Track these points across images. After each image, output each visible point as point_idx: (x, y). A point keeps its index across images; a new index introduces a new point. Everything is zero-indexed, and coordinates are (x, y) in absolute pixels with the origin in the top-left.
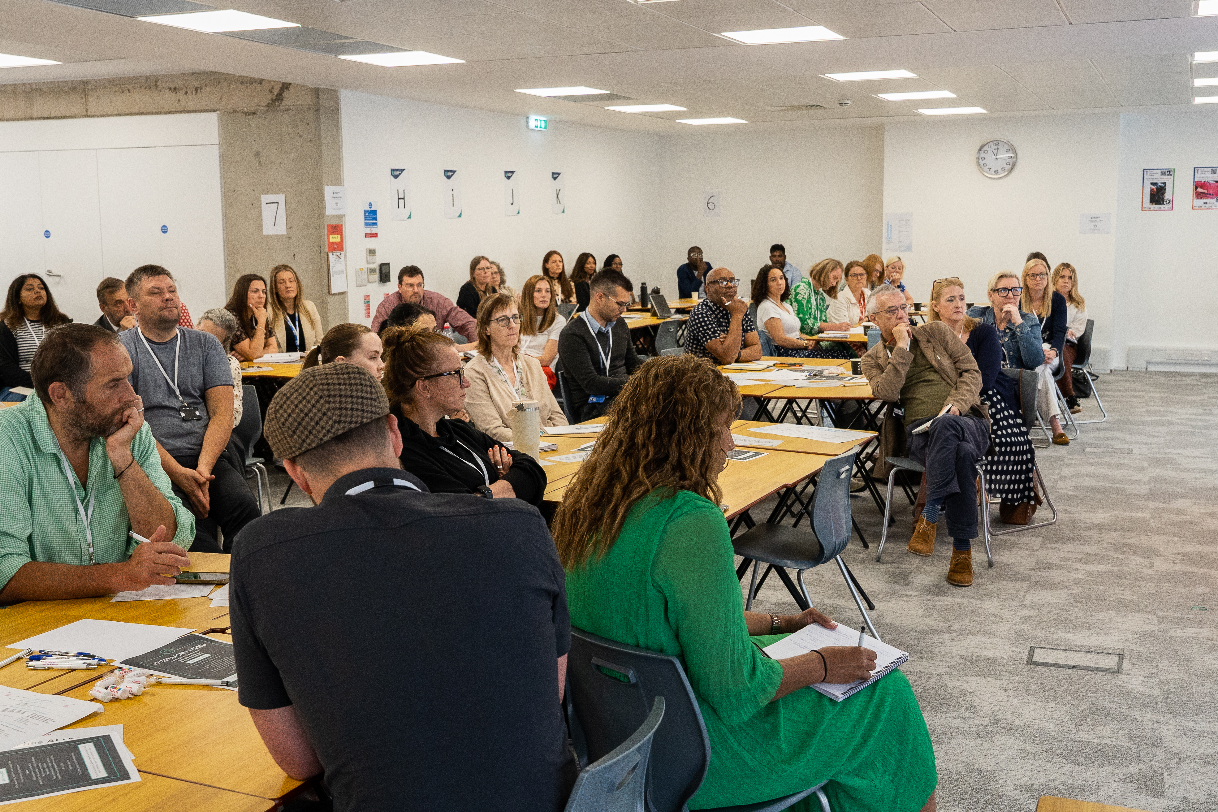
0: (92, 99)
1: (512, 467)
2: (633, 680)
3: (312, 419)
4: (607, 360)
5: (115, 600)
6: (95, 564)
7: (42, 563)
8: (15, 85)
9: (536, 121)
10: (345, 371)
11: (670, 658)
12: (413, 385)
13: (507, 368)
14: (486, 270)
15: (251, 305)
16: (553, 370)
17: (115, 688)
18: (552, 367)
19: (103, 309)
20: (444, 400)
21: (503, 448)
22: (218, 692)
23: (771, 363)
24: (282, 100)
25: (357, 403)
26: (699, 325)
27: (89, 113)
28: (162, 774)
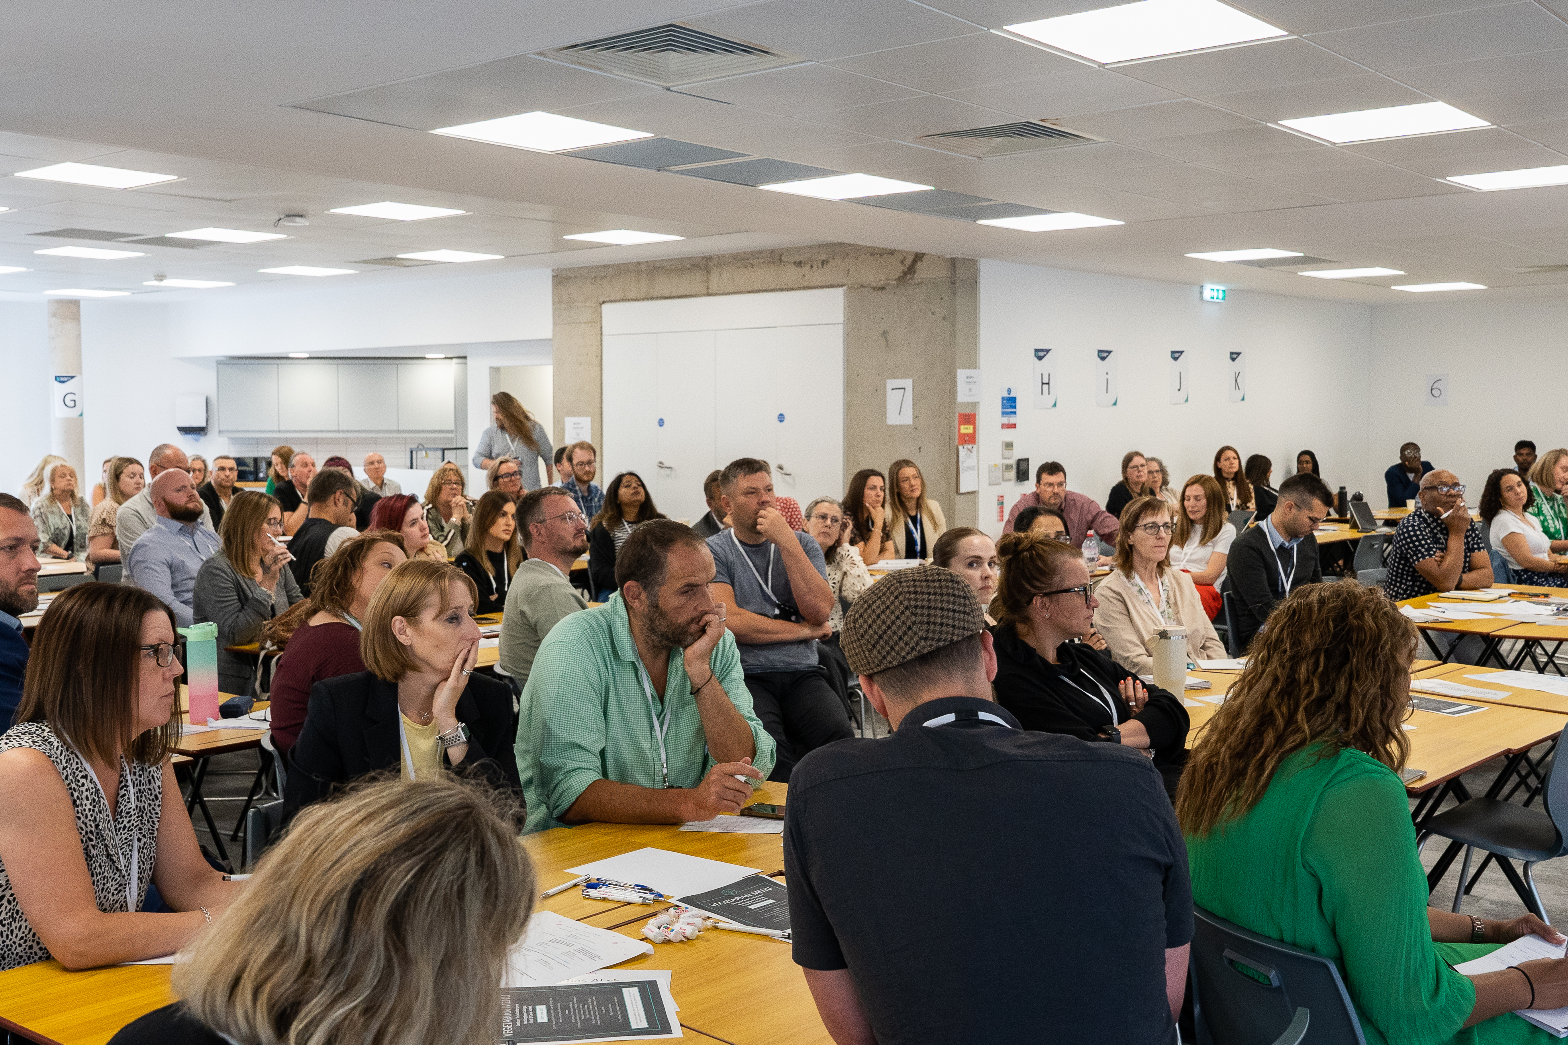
0: (714, 277)
1: (1147, 705)
2: (1276, 983)
3: (895, 633)
4: (1287, 582)
5: (682, 829)
6: (668, 787)
7: (613, 782)
8: (639, 263)
9: (1212, 291)
10: (936, 577)
11: (1324, 961)
12: (1030, 602)
13: (1151, 586)
14: (1140, 469)
15: (867, 505)
16: (1218, 590)
17: (668, 928)
18: (1217, 586)
19: (709, 504)
20: (1066, 622)
21: (1138, 682)
22: (779, 945)
23: (1505, 592)
24: (915, 272)
25: (948, 617)
26: (1409, 540)
27: (710, 292)
28: (705, 1032)
